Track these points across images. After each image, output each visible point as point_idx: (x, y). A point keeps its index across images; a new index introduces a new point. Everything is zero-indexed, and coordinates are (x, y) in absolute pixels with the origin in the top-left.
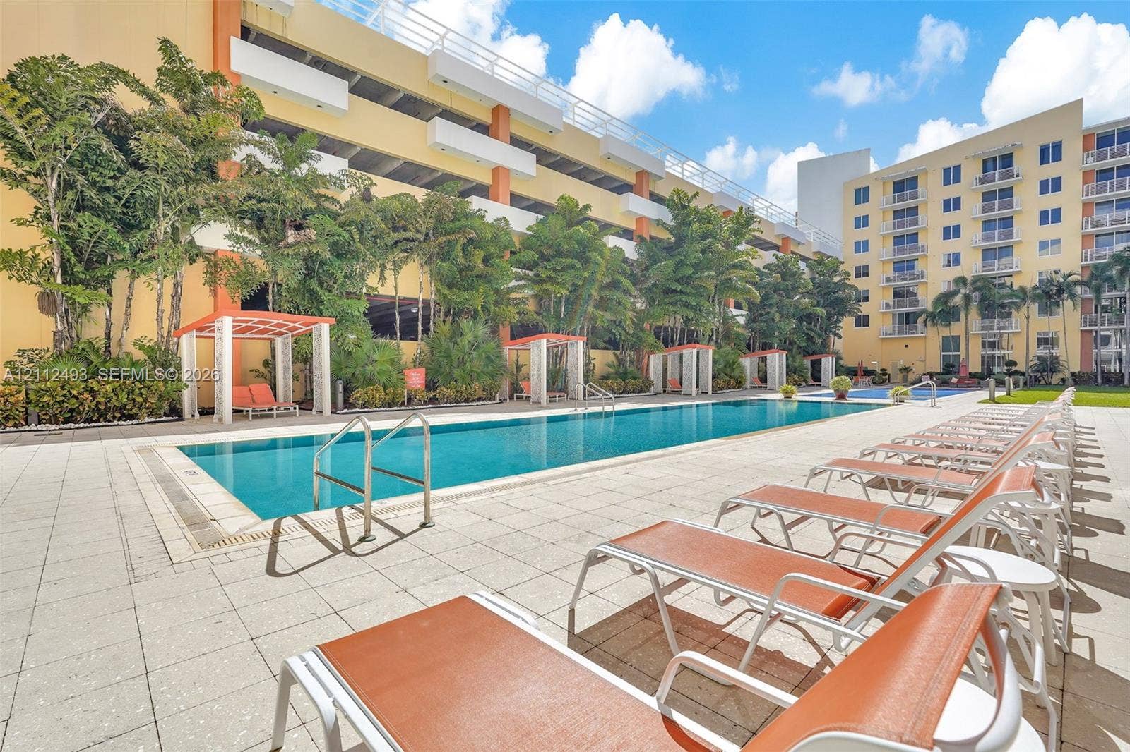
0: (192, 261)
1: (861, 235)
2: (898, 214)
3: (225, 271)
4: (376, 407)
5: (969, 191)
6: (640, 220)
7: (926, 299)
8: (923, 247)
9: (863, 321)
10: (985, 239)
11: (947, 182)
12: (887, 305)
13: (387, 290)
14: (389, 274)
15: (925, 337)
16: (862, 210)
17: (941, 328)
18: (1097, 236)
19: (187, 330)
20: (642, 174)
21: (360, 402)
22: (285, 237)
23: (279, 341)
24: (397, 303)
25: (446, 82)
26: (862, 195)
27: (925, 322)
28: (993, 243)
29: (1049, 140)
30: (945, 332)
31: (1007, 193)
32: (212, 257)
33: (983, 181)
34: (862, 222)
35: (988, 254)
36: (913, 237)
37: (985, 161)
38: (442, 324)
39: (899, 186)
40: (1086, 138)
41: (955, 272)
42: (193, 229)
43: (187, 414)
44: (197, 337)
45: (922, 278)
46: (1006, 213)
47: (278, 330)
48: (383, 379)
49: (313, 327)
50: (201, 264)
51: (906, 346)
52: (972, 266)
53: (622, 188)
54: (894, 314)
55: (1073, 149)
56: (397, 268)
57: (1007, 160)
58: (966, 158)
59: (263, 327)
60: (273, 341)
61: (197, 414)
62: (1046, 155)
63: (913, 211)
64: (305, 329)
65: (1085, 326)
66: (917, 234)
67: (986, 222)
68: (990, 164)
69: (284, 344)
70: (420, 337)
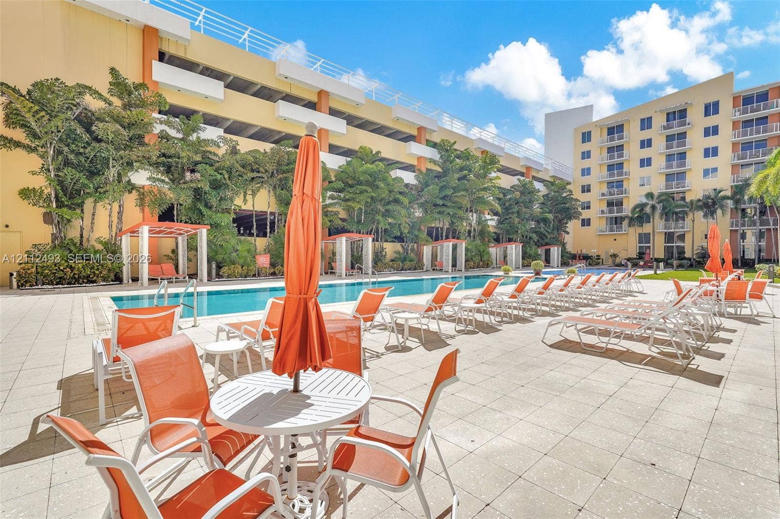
1: (586, 163)
2: (610, 150)
5: (657, 134)
6: (420, 159)
7: (628, 208)
8: (626, 172)
9: (586, 223)
10: (667, 167)
11: (642, 129)
12: (603, 212)
13: (248, 207)
15: (627, 234)
16: (586, 147)
17: (637, 228)
18: (741, 165)
19: (126, 232)
20: (421, 129)
21: (226, 275)
24: (254, 214)
25: (286, 78)
26: (586, 137)
27: (628, 223)
28: (672, 170)
29: (711, 100)
30: (640, 230)
31: (682, 136)
33: (665, 128)
34: (586, 155)
35: (669, 177)
36: (620, 165)
37: (668, 114)
39: (611, 131)
40: (735, 98)
41: (646, 189)
42: (130, 173)
44: (131, 236)
45: (625, 194)
46: (681, 149)
49: (198, 230)
51: (615, 240)
52: (658, 185)
53: (407, 139)
54: (607, 218)
55: (726, 106)
56: (254, 193)
57: (683, 113)
58: (656, 112)
59: (169, 230)
62: (708, 110)
63: (620, 148)
64: (194, 231)
65: (733, 227)
66: (623, 163)
67: (669, 155)
68: (671, 117)
69: (183, 240)
70: (268, 235)
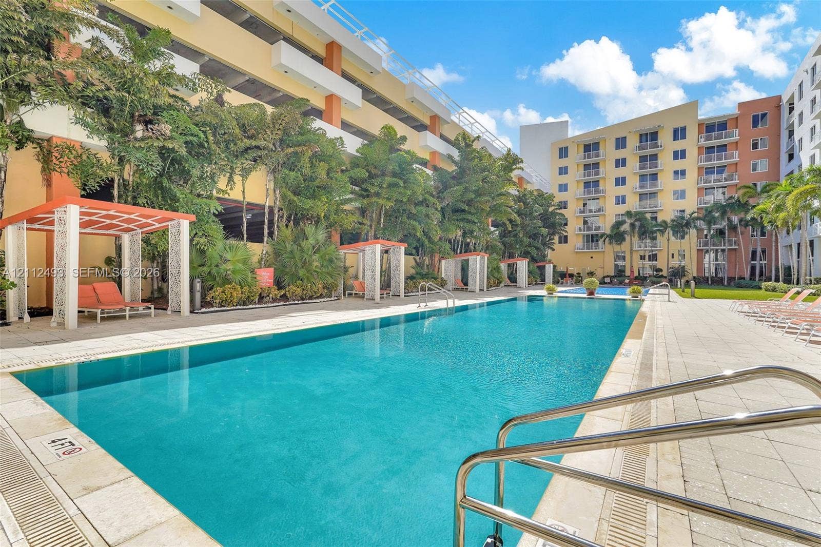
0: (20, 145)
1: (563, 179)
2: (587, 167)
3: (66, 158)
4: (234, 306)
5: (631, 153)
6: (434, 153)
7: (605, 225)
8: (603, 190)
9: (564, 240)
10: (641, 187)
11: (617, 148)
12: (580, 229)
13: (235, 194)
14: (237, 179)
15: (604, 251)
16: (564, 162)
17: (615, 246)
18: (706, 189)
19: (13, 220)
20: (435, 118)
21: (218, 301)
22: (133, 132)
23: (126, 238)
24: (245, 207)
25: (289, 11)
26: (563, 152)
27: (604, 241)
28: (647, 190)
29: (679, 125)
30: (618, 248)
31: (654, 157)
32: (45, 144)
33: (640, 148)
34: (563, 171)
35: (642, 196)
36: (596, 183)
37: (641, 135)
38: (284, 228)
39: (587, 148)
40: (700, 125)
41: (622, 209)
42: (22, 109)
43: (12, 316)
44: (28, 229)
45: (603, 212)
46: (653, 170)
47: (126, 226)
48: (238, 277)
49: (169, 223)
50: (30, 149)
51: (592, 257)
52: (633, 204)
53: (420, 127)
54: (584, 236)
55: (692, 132)
56: (245, 173)
57: (654, 136)
58: (630, 132)
59: (108, 221)
60: (118, 238)
61: (27, 317)
62: (677, 135)
63: (596, 165)
64: (157, 225)
65: (700, 246)
66: (599, 181)
67: (641, 176)
68: (644, 138)
69: (132, 242)
70: (266, 239)
